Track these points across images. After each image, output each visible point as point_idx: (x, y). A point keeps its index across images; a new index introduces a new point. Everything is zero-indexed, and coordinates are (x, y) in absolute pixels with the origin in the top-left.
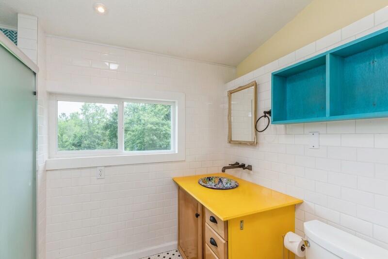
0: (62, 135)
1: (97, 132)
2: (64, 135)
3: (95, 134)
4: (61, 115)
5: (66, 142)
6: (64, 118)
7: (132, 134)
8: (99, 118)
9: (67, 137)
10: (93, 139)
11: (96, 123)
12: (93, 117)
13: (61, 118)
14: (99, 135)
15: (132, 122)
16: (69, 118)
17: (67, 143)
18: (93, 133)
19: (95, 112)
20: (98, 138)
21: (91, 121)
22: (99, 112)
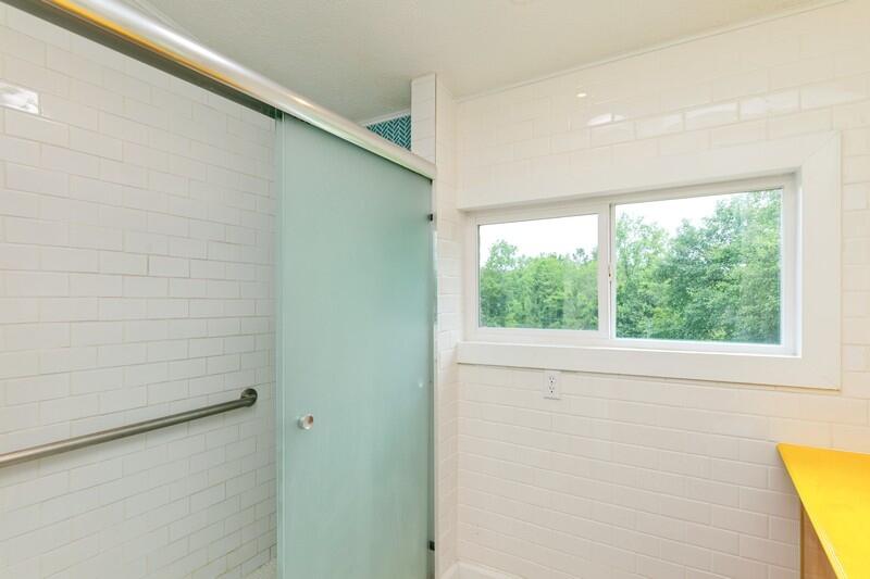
0: (575, 294)
1: (646, 286)
2: (579, 294)
3: (639, 291)
4: (575, 253)
5: (583, 307)
6: (582, 258)
7: (731, 288)
8: (651, 251)
9: (584, 298)
10: (635, 300)
11: (643, 264)
12: (636, 253)
13: (575, 258)
14: (649, 292)
15: (732, 255)
16: (591, 257)
17: (585, 310)
18: (636, 289)
19: (641, 239)
20: (648, 300)
21: (632, 261)
22: (650, 238)
